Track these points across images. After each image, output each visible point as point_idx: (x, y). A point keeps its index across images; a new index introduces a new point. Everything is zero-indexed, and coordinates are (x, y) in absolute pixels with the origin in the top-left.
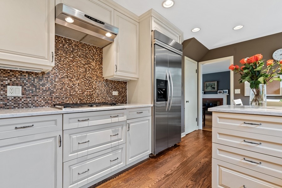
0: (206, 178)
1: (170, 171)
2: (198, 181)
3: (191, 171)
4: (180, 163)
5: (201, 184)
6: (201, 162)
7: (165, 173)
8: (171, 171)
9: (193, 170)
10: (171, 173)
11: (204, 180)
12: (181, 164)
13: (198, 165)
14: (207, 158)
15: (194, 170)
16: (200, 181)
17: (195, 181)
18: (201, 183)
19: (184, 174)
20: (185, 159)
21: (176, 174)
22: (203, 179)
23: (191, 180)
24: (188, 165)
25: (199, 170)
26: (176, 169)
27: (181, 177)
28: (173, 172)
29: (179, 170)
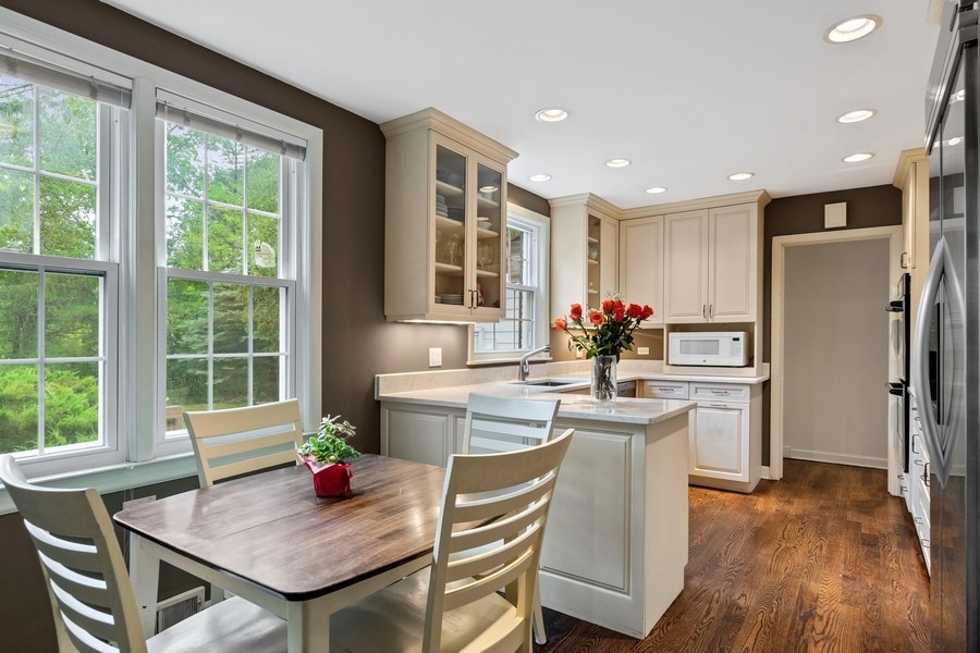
0: (705, 616)
3: (754, 633)
5: (713, 603)
9: (751, 640)
10: (810, 622)
11: (708, 612)
23: (741, 609)
25: (733, 640)
26: (804, 637)
27: (772, 616)
28: (808, 627)
29: (796, 637)
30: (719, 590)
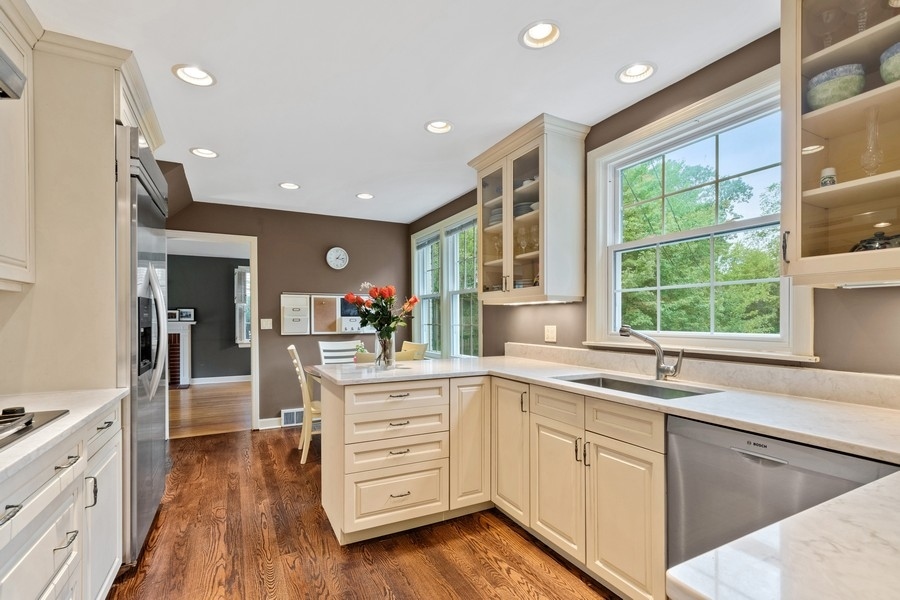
0: (304, 534)
1: (221, 569)
2: (297, 546)
3: (266, 540)
4: (222, 542)
5: (309, 547)
6: (262, 514)
7: (216, 582)
8: (225, 568)
9: (266, 534)
10: (229, 573)
11: (305, 537)
12: (227, 542)
13: (264, 520)
14: (263, 499)
15: (269, 534)
16: (300, 544)
17: (295, 550)
18: (305, 545)
19: (257, 553)
20: (223, 528)
21: (246, 566)
22: (301, 537)
23: (286, 553)
24: (244, 534)
25: (277, 529)
26: (231, 557)
27: (260, 562)
28: (230, 567)
29: (237, 554)
30: (315, 560)
